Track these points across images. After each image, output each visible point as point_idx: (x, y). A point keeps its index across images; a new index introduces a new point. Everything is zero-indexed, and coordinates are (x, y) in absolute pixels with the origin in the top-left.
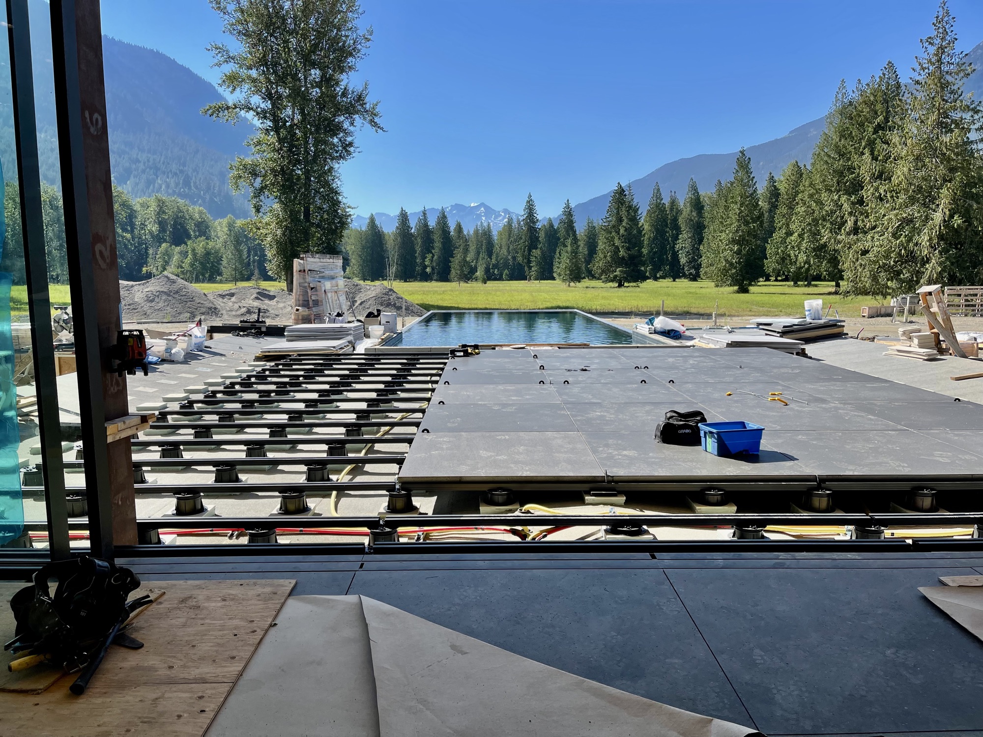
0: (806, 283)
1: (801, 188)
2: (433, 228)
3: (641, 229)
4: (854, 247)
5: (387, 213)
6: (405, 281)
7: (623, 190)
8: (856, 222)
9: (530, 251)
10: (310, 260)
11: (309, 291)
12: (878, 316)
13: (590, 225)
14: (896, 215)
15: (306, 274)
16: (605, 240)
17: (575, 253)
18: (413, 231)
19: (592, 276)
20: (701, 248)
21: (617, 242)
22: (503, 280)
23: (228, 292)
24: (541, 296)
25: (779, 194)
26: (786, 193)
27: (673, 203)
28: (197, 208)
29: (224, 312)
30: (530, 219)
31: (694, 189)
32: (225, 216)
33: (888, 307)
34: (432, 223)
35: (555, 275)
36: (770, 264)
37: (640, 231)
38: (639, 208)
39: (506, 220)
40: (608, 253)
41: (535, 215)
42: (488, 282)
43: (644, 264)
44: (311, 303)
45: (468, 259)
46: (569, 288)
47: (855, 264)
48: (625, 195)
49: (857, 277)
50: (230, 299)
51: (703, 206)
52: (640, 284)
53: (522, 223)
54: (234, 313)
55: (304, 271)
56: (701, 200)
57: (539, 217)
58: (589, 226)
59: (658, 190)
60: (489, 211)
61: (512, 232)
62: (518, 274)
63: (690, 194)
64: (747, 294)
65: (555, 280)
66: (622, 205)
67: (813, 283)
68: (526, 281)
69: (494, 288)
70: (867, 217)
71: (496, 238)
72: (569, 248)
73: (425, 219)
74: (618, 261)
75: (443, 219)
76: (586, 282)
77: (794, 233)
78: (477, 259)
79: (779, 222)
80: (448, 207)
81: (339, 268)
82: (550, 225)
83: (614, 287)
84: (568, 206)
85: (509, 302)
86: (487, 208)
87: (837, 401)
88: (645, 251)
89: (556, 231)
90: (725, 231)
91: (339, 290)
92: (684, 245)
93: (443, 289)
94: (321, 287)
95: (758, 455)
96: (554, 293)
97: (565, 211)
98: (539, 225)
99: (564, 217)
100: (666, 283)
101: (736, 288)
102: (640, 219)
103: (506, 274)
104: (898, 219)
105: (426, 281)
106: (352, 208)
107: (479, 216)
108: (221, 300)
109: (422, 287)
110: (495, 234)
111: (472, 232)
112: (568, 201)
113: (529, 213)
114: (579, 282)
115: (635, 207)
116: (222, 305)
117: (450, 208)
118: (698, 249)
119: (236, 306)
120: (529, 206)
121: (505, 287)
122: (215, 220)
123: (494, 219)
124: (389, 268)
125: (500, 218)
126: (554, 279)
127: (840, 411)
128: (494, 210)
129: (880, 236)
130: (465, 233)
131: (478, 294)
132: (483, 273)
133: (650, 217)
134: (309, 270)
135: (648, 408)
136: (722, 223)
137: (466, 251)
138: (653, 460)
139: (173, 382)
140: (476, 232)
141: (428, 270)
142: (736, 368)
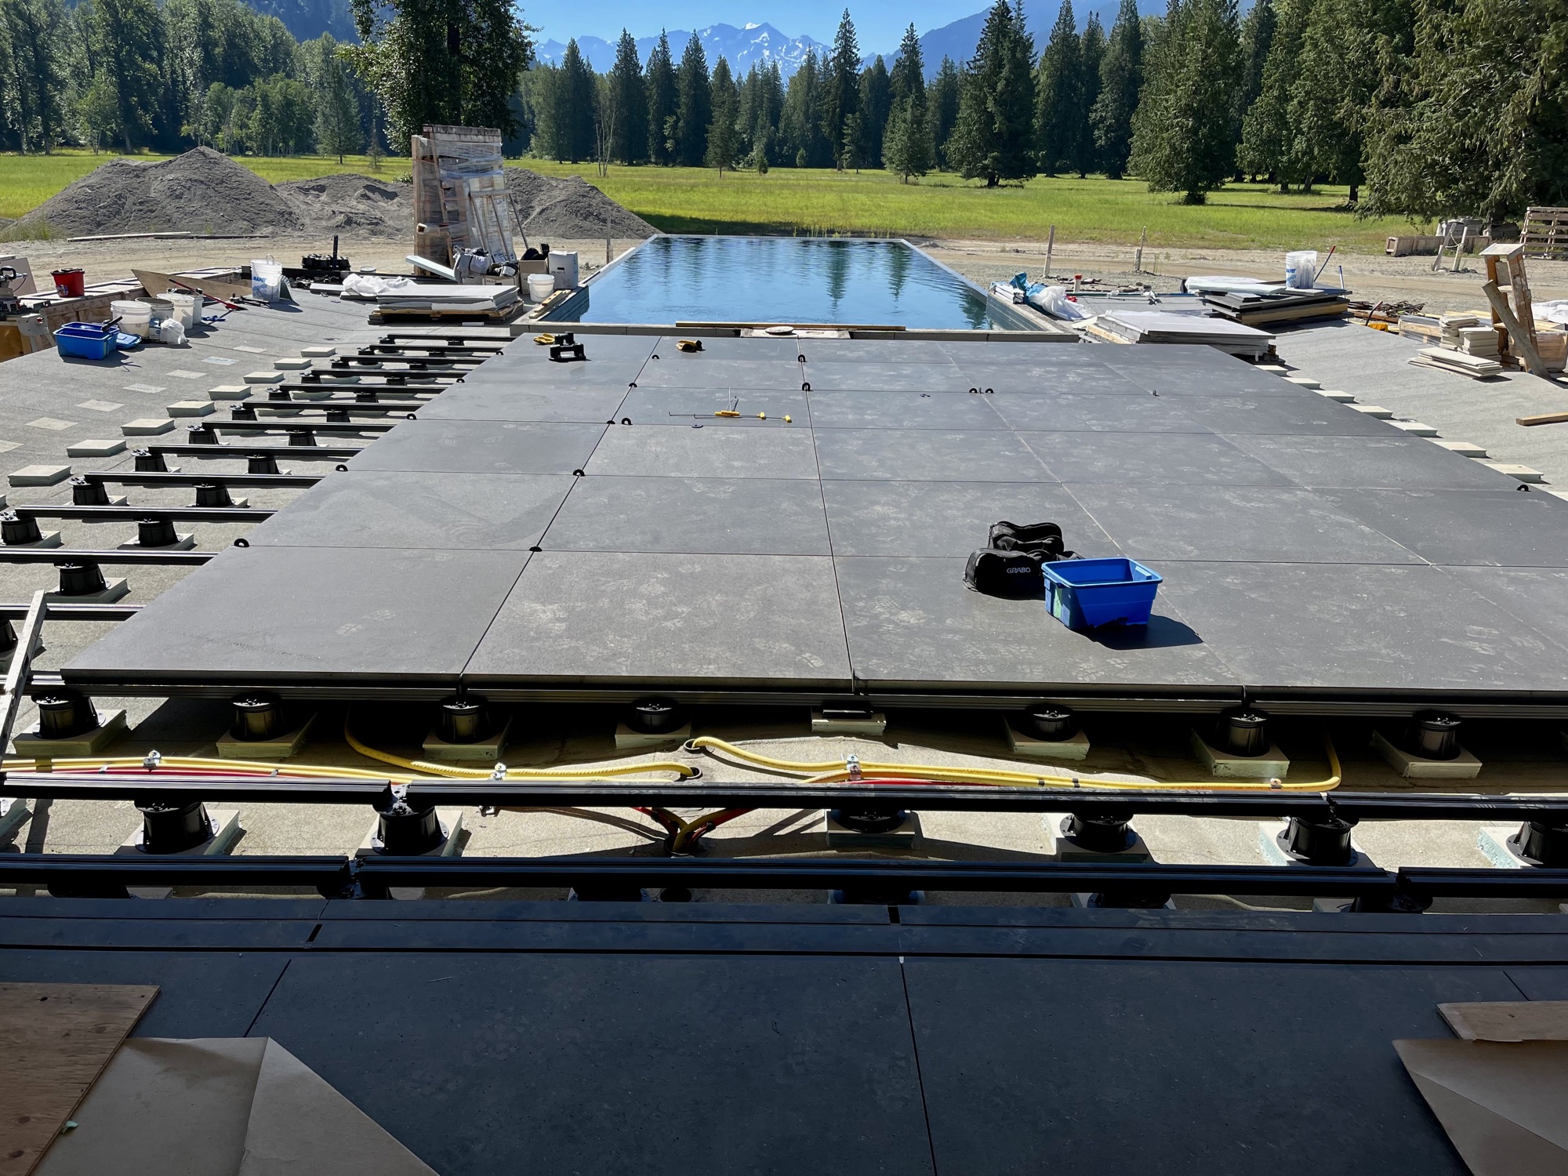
0: (1302, 187)
1: (1312, 16)
2: (679, 69)
3: (1035, 82)
4: (1389, 131)
5: (600, 38)
6: (631, 164)
7: (1007, 8)
8: (1397, 84)
9: (842, 115)
10: (442, 137)
11: (441, 192)
12: (1412, 254)
13: (948, 72)
14: (1464, 76)
15: (435, 165)
16: (970, 103)
17: (918, 121)
18: (643, 73)
19: (943, 163)
20: (1133, 119)
21: (990, 106)
22: (796, 167)
23: (314, 184)
24: (856, 200)
25: (1275, 25)
26: (1287, 23)
27: (1093, 34)
28: (268, 19)
29: (307, 221)
30: (844, 58)
31: (1131, 11)
32: (319, 35)
33: (1431, 238)
34: (677, 60)
35: (884, 159)
36: (1245, 153)
37: (1030, 85)
38: (1032, 43)
39: (805, 57)
40: (974, 124)
41: (854, 50)
42: (770, 170)
43: (1032, 146)
44: (445, 216)
45: (737, 127)
46: (906, 186)
47: (1386, 160)
48: (1010, 19)
49: (1387, 182)
50: (318, 196)
51: (1143, 43)
52: (1025, 183)
53: (831, 64)
54: (324, 223)
55: (432, 157)
56: (1142, 30)
57: (861, 55)
58: (946, 73)
59: (1069, 10)
60: (776, 38)
61: (815, 80)
62: (822, 156)
63: (1122, 18)
64: (1201, 207)
65: (884, 168)
66: (1004, 36)
67: (1314, 187)
68: (836, 170)
69: (779, 182)
70: (1416, 76)
71: (786, 90)
72: (908, 116)
73: (665, 52)
74: (989, 140)
75: (695, 53)
76: (935, 176)
77: (1292, 99)
78: (753, 128)
79: (1271, 75)
80: (706, 30)
81: (495, 152)
82: (879, 70)
83: (981, 187)
84: (911, 36)
85: (801, 209)
86: (773, 32)
87: (1311, 484)
88: (1037, 123)
89: (888, 80)
90: (1176, 92)
91: (495, 193)
92: (1104, 114)
93: (692, 181)
94: (461, 187)
95: (1145, 626)
96: (880, 195)
97: (906, 45)
98: (860, 70)
99: (904, 56)
100: (1068, 181)
101: (1185, 193)
102: (1032, 64)
103: (802, 157)
104: (1466, 83)
105: (666, 164)
106: (534, 31)
107: (760, 47)
108: (302, 197)
109: (657, 176)
110: (785, 81)
111: (745, 78)
112: (912, 25)
113: (844, 47)
114: (924, 175)
115: (1028, 40)
116: (303, 207)
117: (709, 31)
118: (1128, 122)
119: (328, 210)
120: (844, 34)
121: (797, 179)
122: (300, 41)
123: (786, 54)
124: (601, 141)
125: (796, 53)
126: (881, 166)
127: (1312, 512)
128: (785, 38)
129: (1434, 112)
130: (734, 79)
131: (751, 192)
132: (762, 154)
133: (1050, 60)
134: (441, 157)
135: (970, 495)
136: (1171, 76)
137: (734, 113)
138: (950, 636)
139: (153, 390)
140: (753, 76)
141: (669, 145)
142: (1145, 394)
